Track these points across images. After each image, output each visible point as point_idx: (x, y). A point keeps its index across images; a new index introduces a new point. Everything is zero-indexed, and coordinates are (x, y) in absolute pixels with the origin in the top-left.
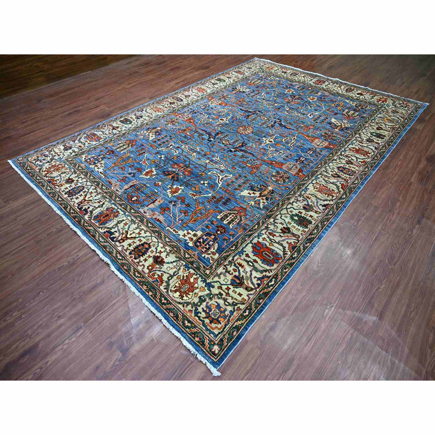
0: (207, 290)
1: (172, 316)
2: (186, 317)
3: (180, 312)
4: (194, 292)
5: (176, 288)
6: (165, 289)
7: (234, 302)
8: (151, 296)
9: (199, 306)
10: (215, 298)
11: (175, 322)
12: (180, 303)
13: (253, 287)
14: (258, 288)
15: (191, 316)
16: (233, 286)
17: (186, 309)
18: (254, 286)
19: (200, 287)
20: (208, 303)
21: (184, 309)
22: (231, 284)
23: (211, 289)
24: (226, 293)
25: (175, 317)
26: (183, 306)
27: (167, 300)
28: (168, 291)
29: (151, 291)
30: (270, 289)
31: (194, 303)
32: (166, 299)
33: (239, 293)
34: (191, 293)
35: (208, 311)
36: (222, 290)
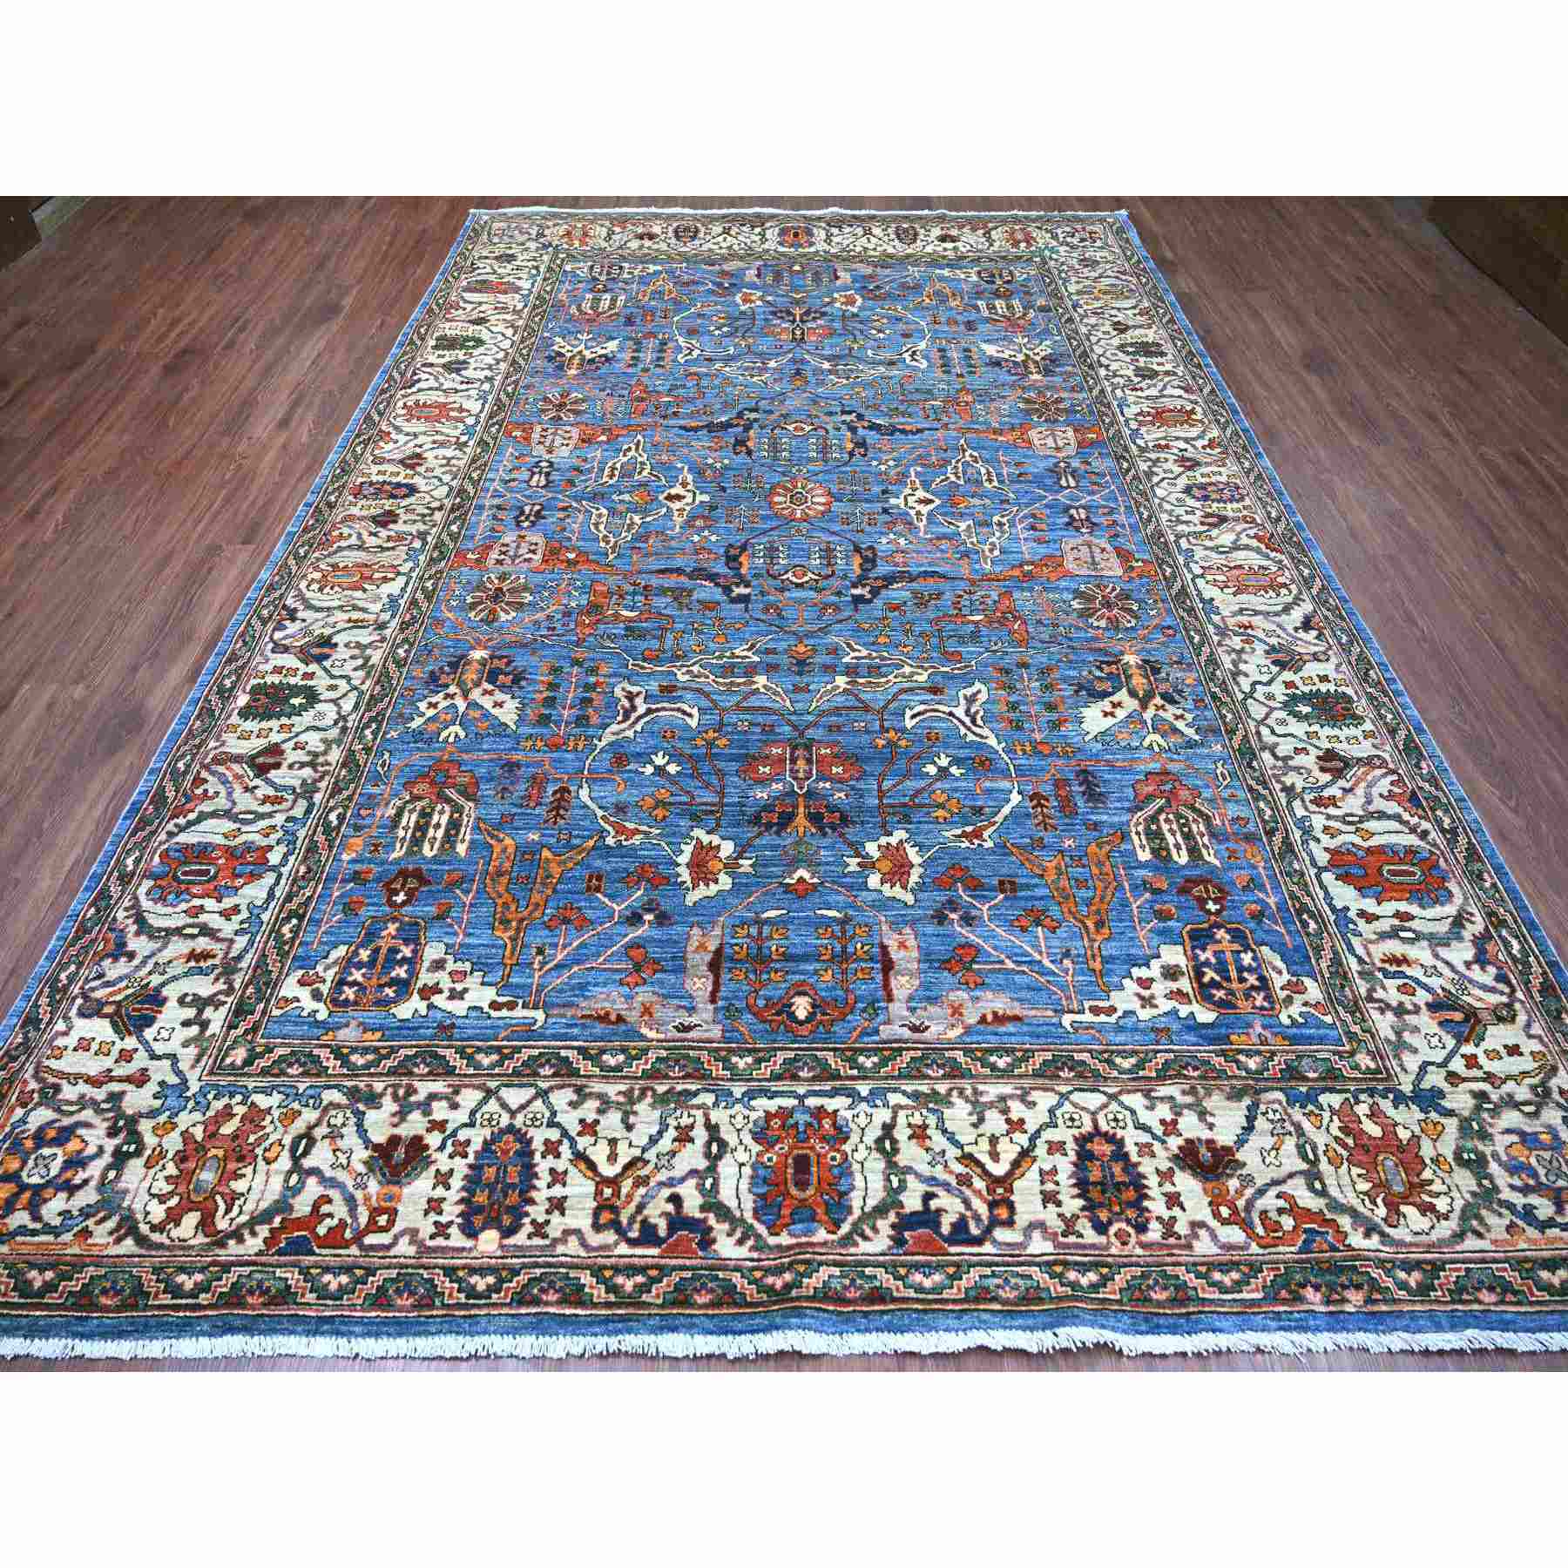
0: (1443, 1120)
1: (1492, 1298)
2: (1526, 1260)
3: (1495, 1261)
4: (1428, 1161)
5: (1379, 1201)
6: (1367, 1235)
7: (1533, 1088)
8: (1369, 1301)
9: (1496, 1189)
10: (1491, 1125)
11: (1529, 1309)
12: (1459, 1236)
13: (1504, 999)
14: (1513, 991)
15: (1535, 1242)
16: (1467, 1040)
17: (1493, 1236)
18: (1502, 993)
19: (1417, 1131)
20: (1495, 1155)
21: (1494, 1242)
22: (1459, 1043)
23: (1446, 1104)
24: (1484, 1080)
25: (1505, 1291)
26: (1480, 1235)
27: (1418, 1265)
28: (1383, 1234)
29: (1344, 1287)
30: (1536, 968)
31: (1474, 1194)
32: (1409, 1267)
33: (1506, 1047)
34: (1427, 1174)
35: (1531, 1182)
36: (1464, 1080)
